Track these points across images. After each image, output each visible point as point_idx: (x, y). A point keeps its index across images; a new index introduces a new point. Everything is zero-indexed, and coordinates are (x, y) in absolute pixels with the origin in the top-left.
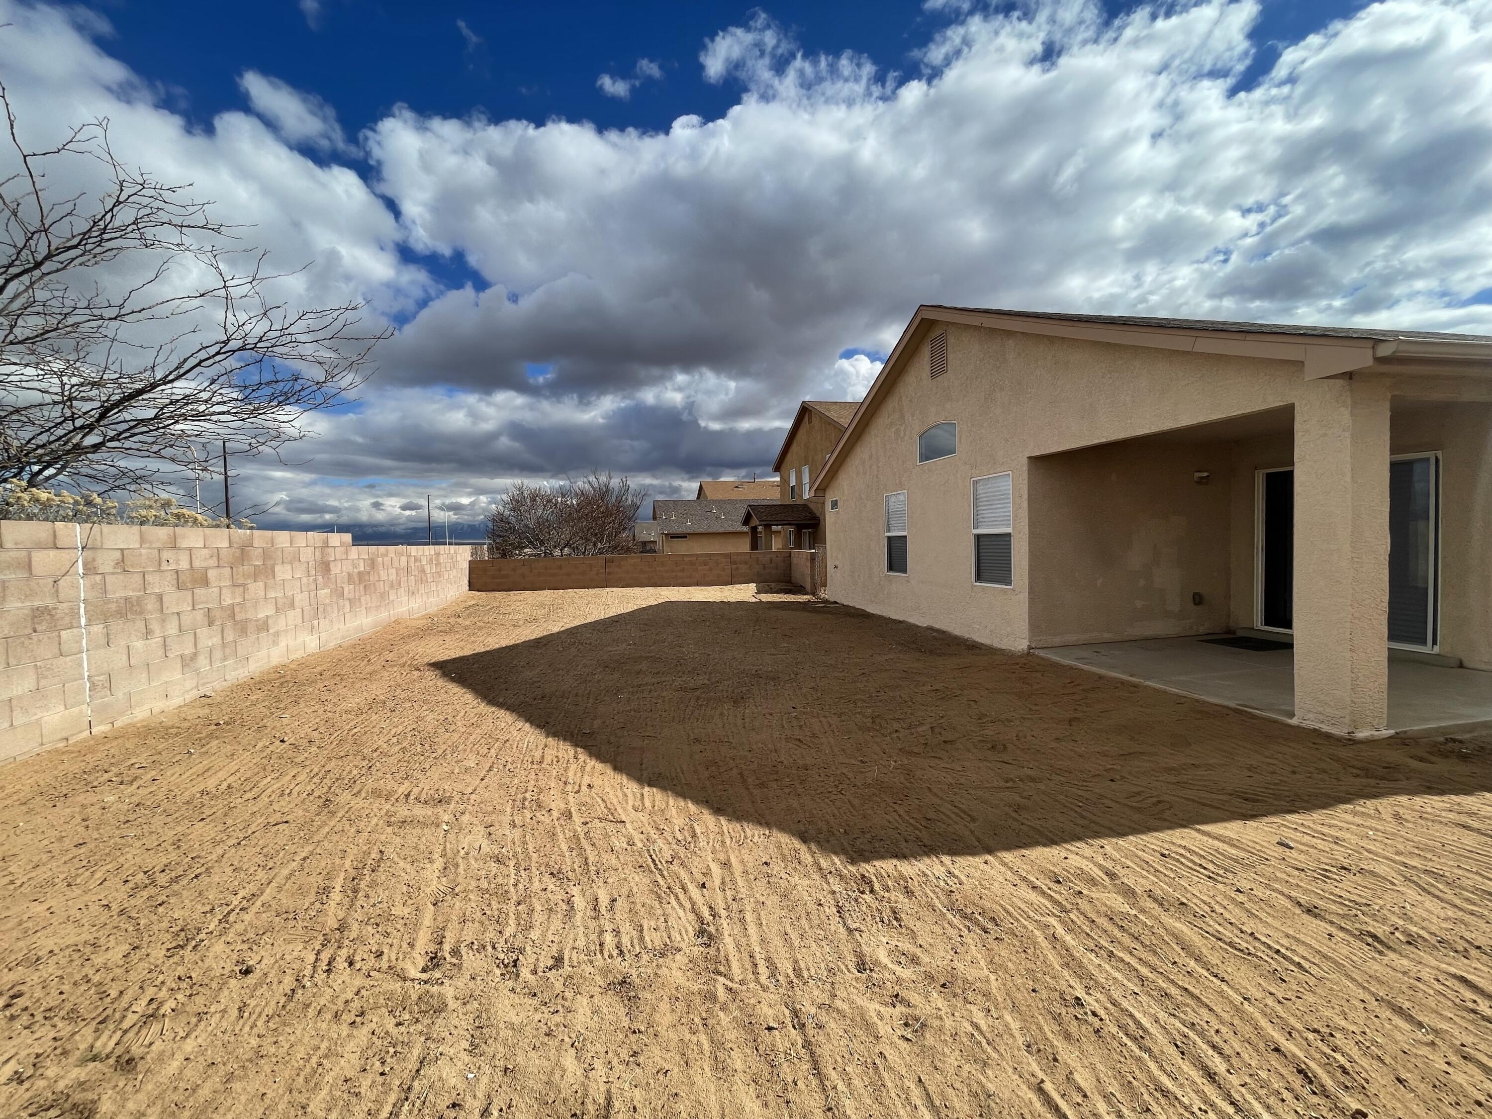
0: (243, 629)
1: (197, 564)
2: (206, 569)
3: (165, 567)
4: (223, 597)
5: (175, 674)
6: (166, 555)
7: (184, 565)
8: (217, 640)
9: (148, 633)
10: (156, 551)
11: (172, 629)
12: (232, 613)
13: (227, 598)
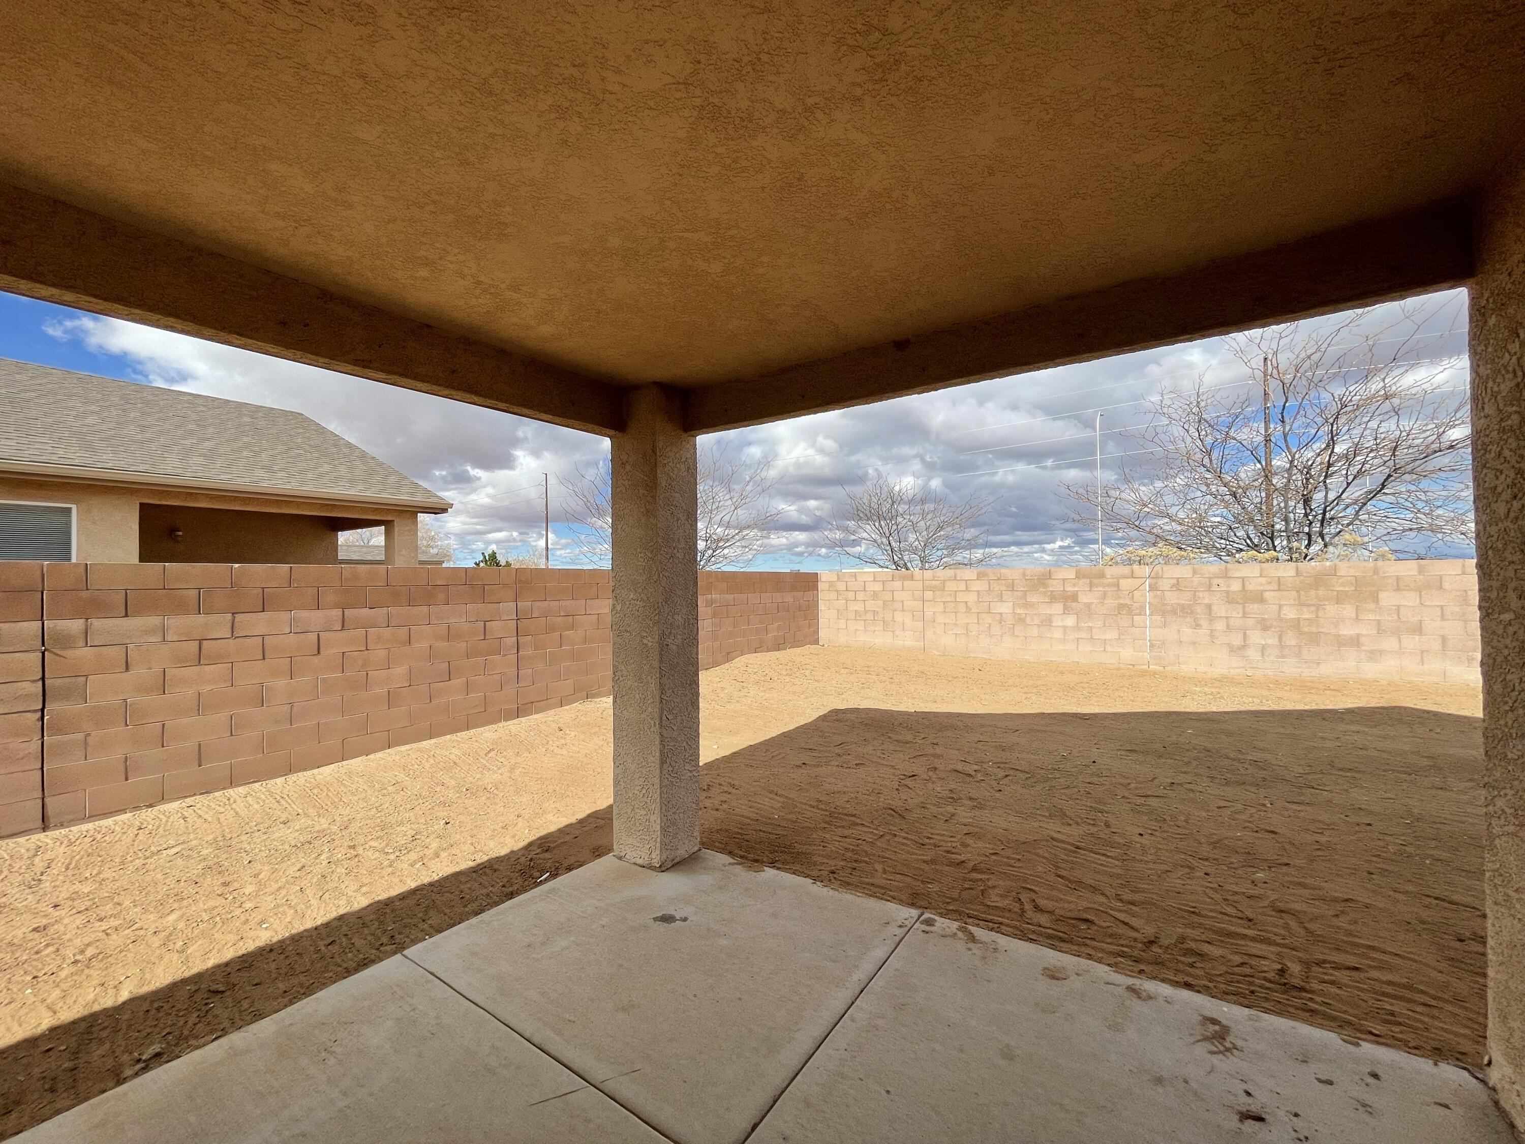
1: (1250, 588)
2: (1262, 592)
3: (1215, 588)
4: (1283, 612)
6: (1215, 581)
7: (1236, 586)
9: (1198, 626)
10: (1207, 580)
12: (1296, 625)
13: (1290, 613)
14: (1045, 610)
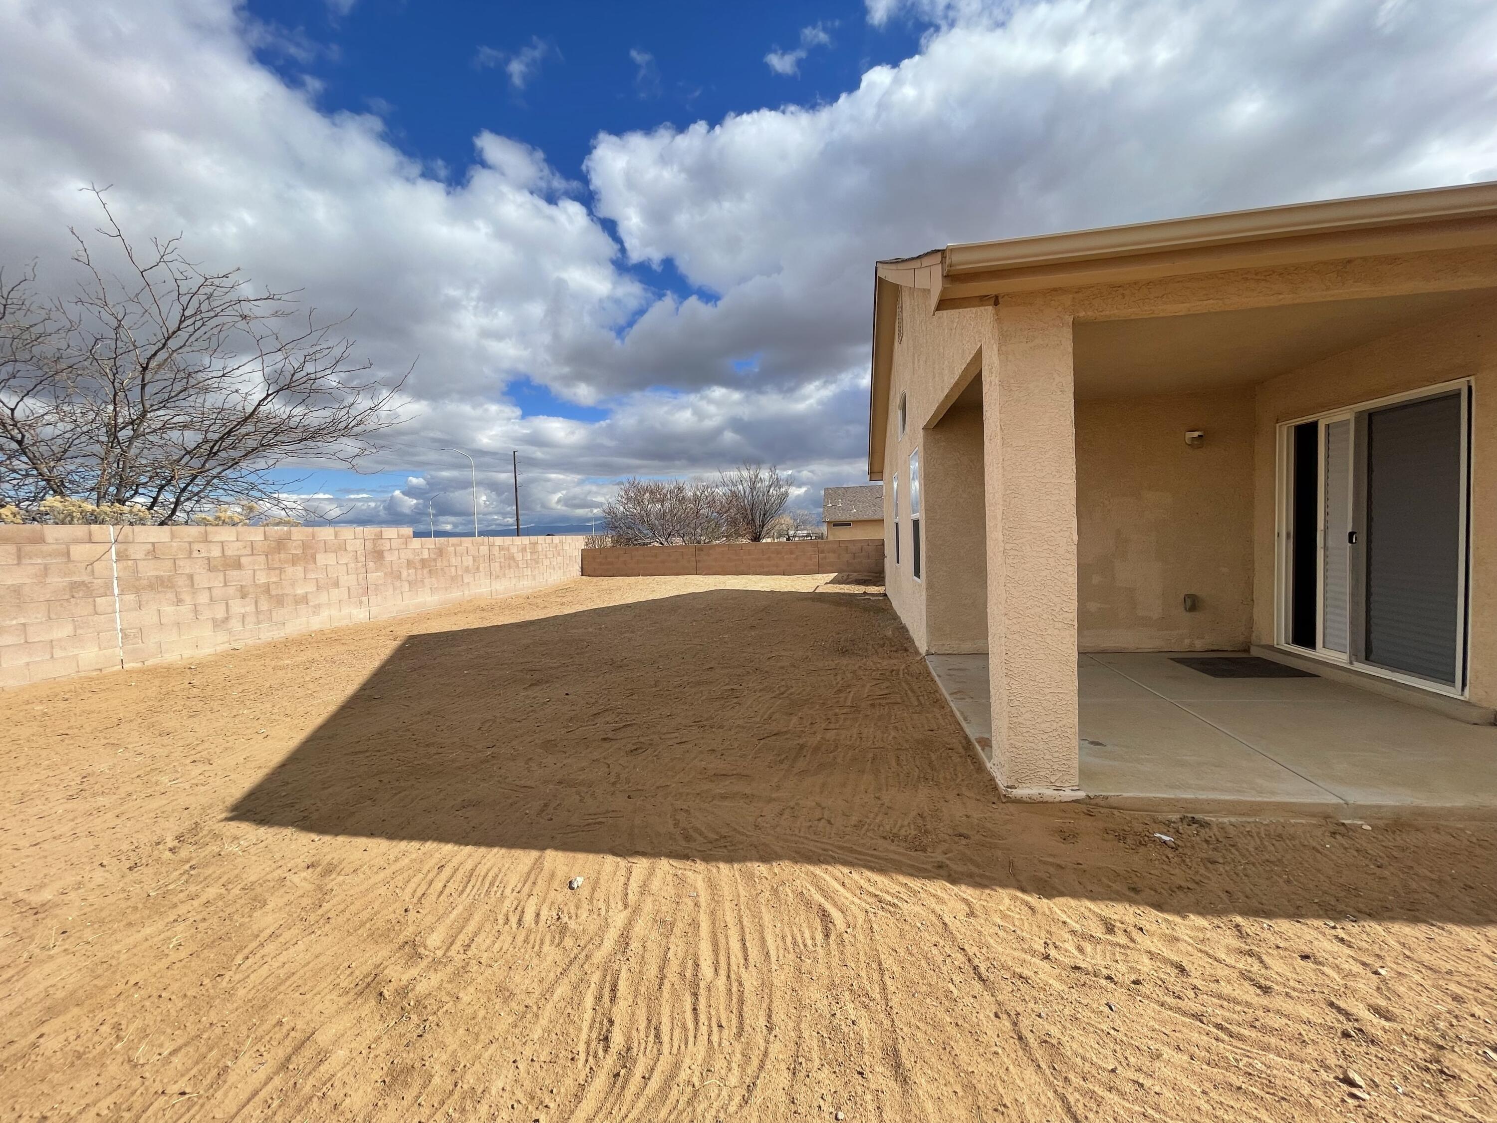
0: (280, 601)
1: (229, 553)
2: (240, 556)
3: (195, 554)
4: (257, 578)
5: (207, 631)
6: (197, 546)
7: (216, 552)
8: (251, 608)
10: (187, 545)
11: (203, 598)
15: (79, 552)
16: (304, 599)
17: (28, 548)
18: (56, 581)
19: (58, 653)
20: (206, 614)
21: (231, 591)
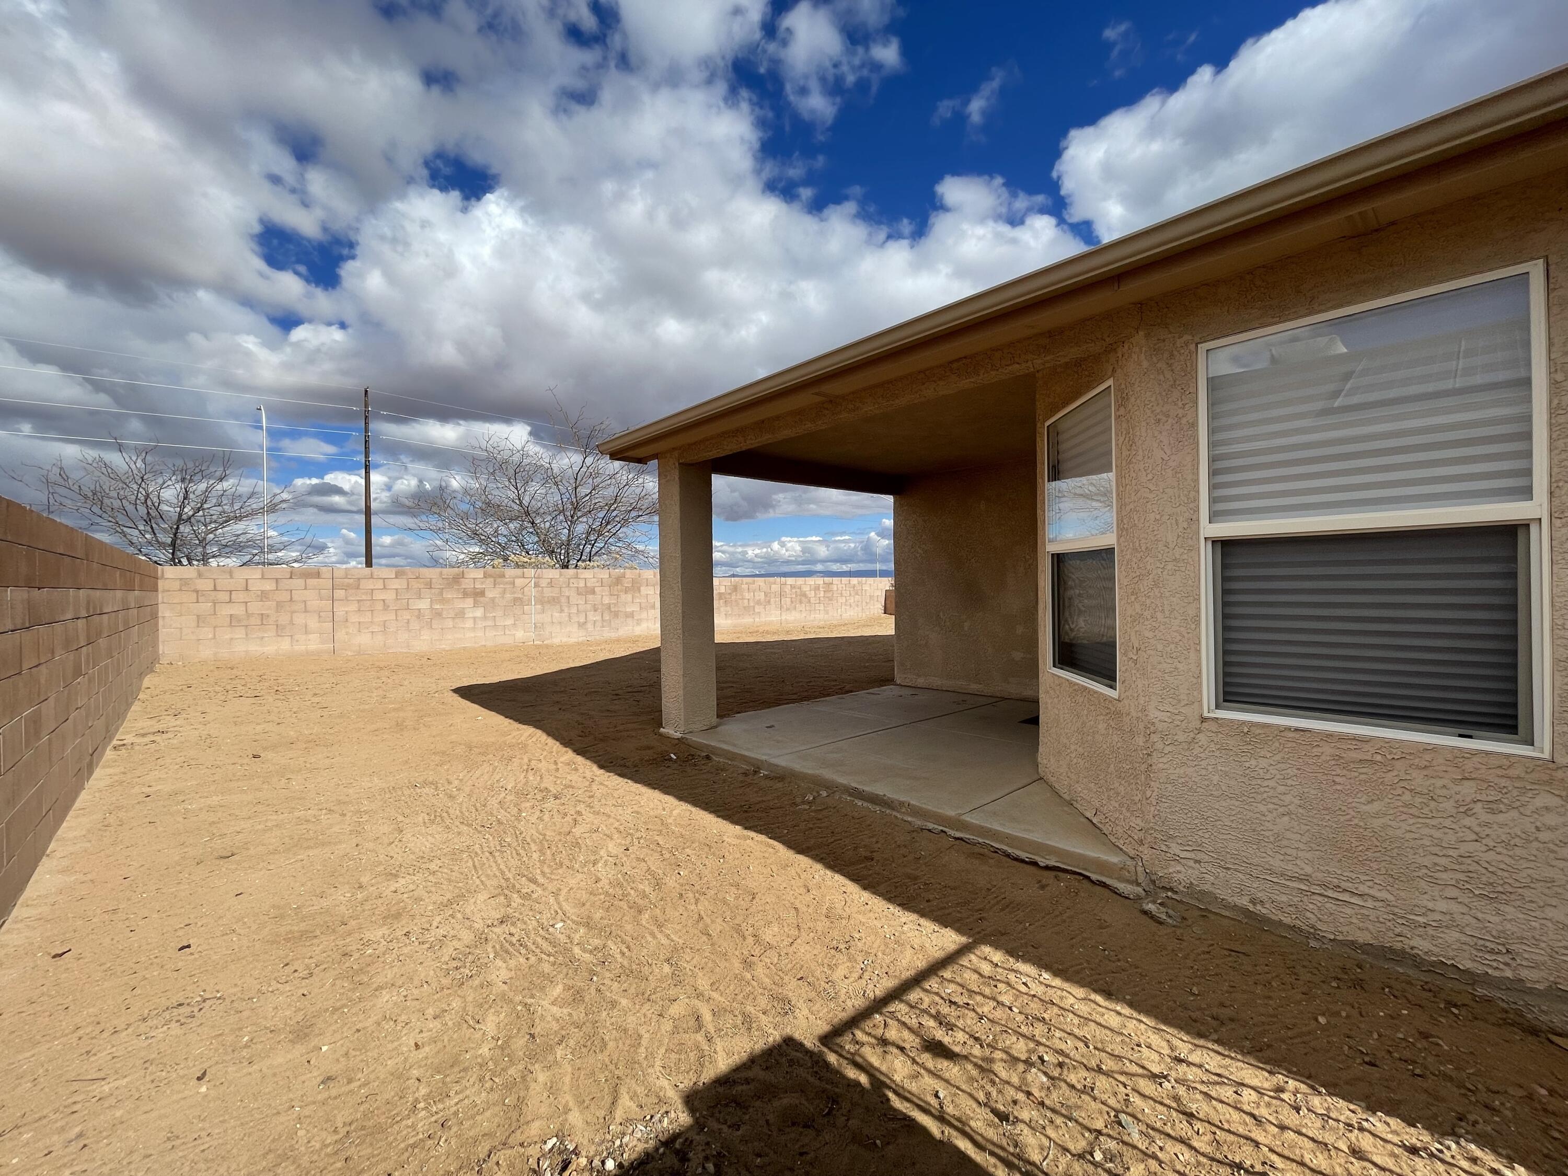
0: (616, 615)
1: (588, 585)
2: (594, 587)
3: (571, 585)
4: (603, 600)
5: (574, 629)
6: (572, 581)
7: (582, 584)
8: (598, 618)
9: (562, 611)
10: (569, 579)
11: (574, 610)
12: (609, 607)
13: (606, 600)
14: (460, 604)
15: (519, 582)
16: (631, 615)
17: (499, 580)
18: (508, 596)
19: (507, 632)
20: (575, 619)
21: (589, 607)
